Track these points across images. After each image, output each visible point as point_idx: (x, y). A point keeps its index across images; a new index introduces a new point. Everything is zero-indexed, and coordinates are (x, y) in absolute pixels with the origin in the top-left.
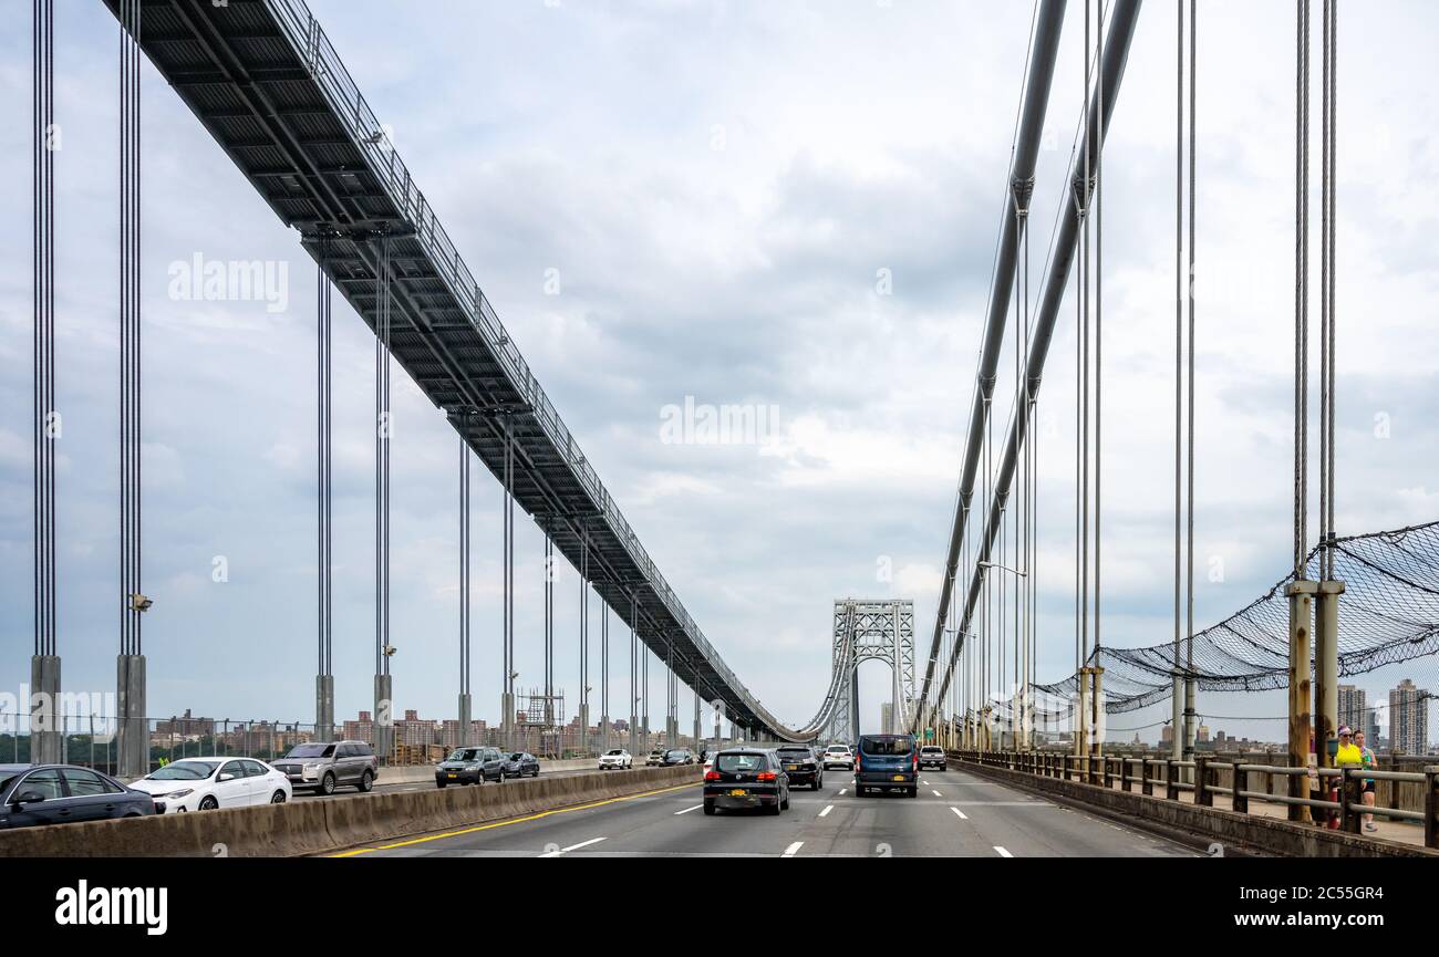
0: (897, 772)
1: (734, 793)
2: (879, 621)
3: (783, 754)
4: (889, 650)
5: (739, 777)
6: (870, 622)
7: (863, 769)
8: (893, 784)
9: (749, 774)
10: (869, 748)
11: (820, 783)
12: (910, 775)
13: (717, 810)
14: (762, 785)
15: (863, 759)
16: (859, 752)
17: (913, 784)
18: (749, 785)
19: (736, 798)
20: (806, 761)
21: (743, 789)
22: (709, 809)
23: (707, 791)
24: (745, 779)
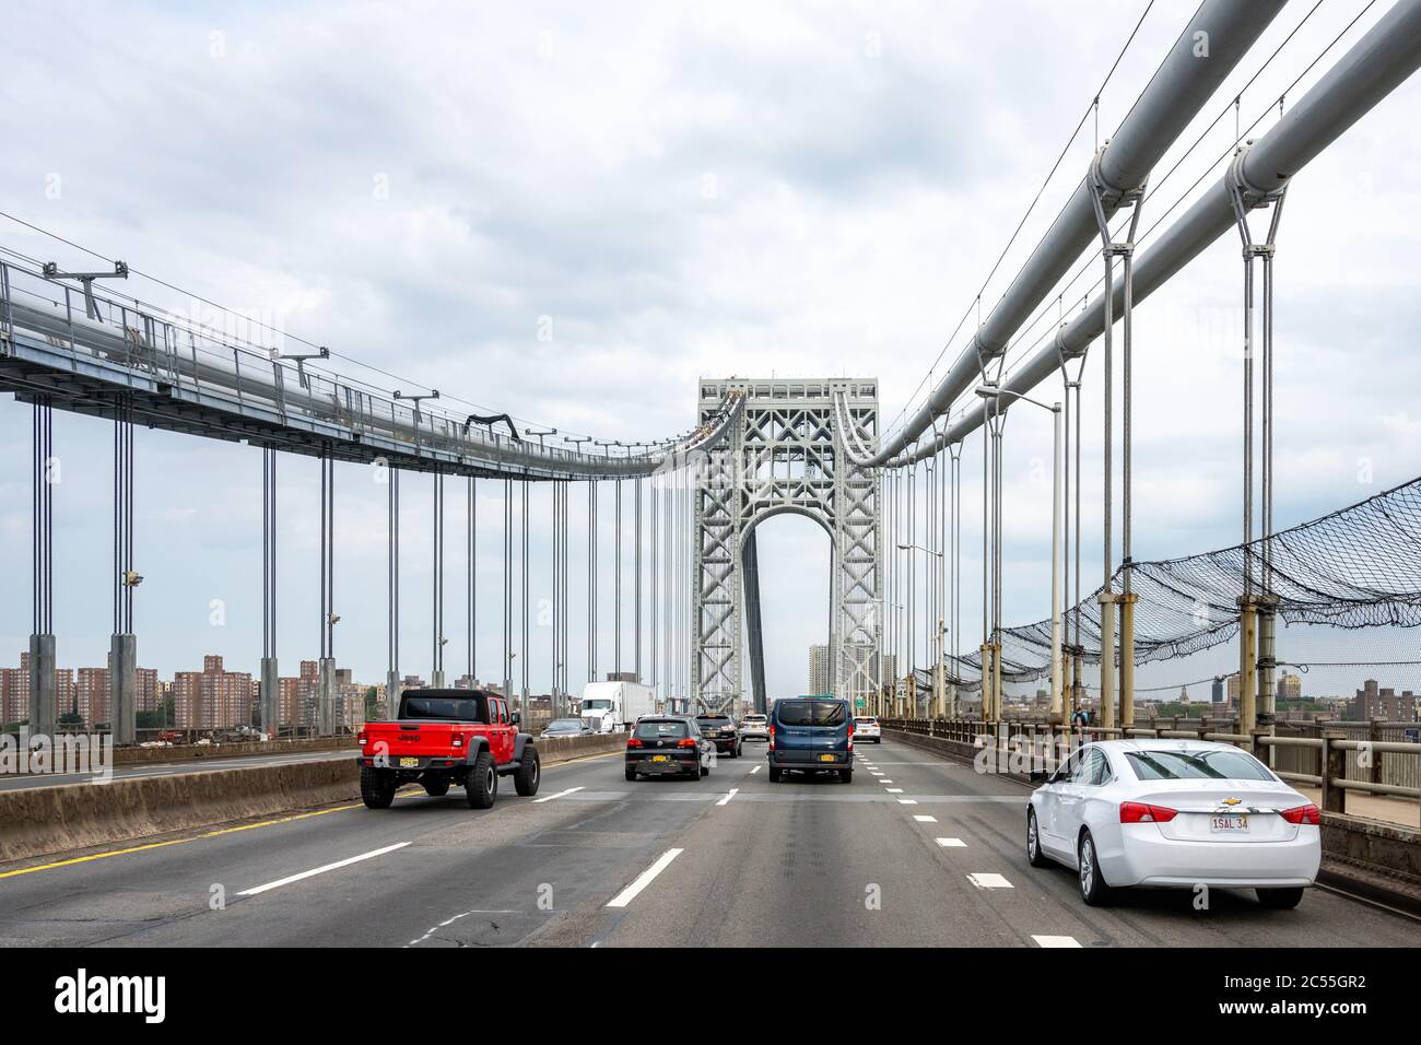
0: (825, 749)
1: (656, 759)
2: (801, 429)
3: (703, 721)
4: (822, 493)
5: (660, 743)
6: (779, 430)
7: (779, 745)
8: (819, 765)
9: (670, 740)
10: (785, 716)
11: (739, 750)
12: (844, 752)
13: (638, 776)
14: (683, 751)
15: (779, 731)
16: (774, 722)
17: (845, 766)
18: (670, 751)
19: (658, 763)
20: (725, 729)
21: (664, 755)
22: (631, 775)
23: (629, 757)
24: (666, 746)
